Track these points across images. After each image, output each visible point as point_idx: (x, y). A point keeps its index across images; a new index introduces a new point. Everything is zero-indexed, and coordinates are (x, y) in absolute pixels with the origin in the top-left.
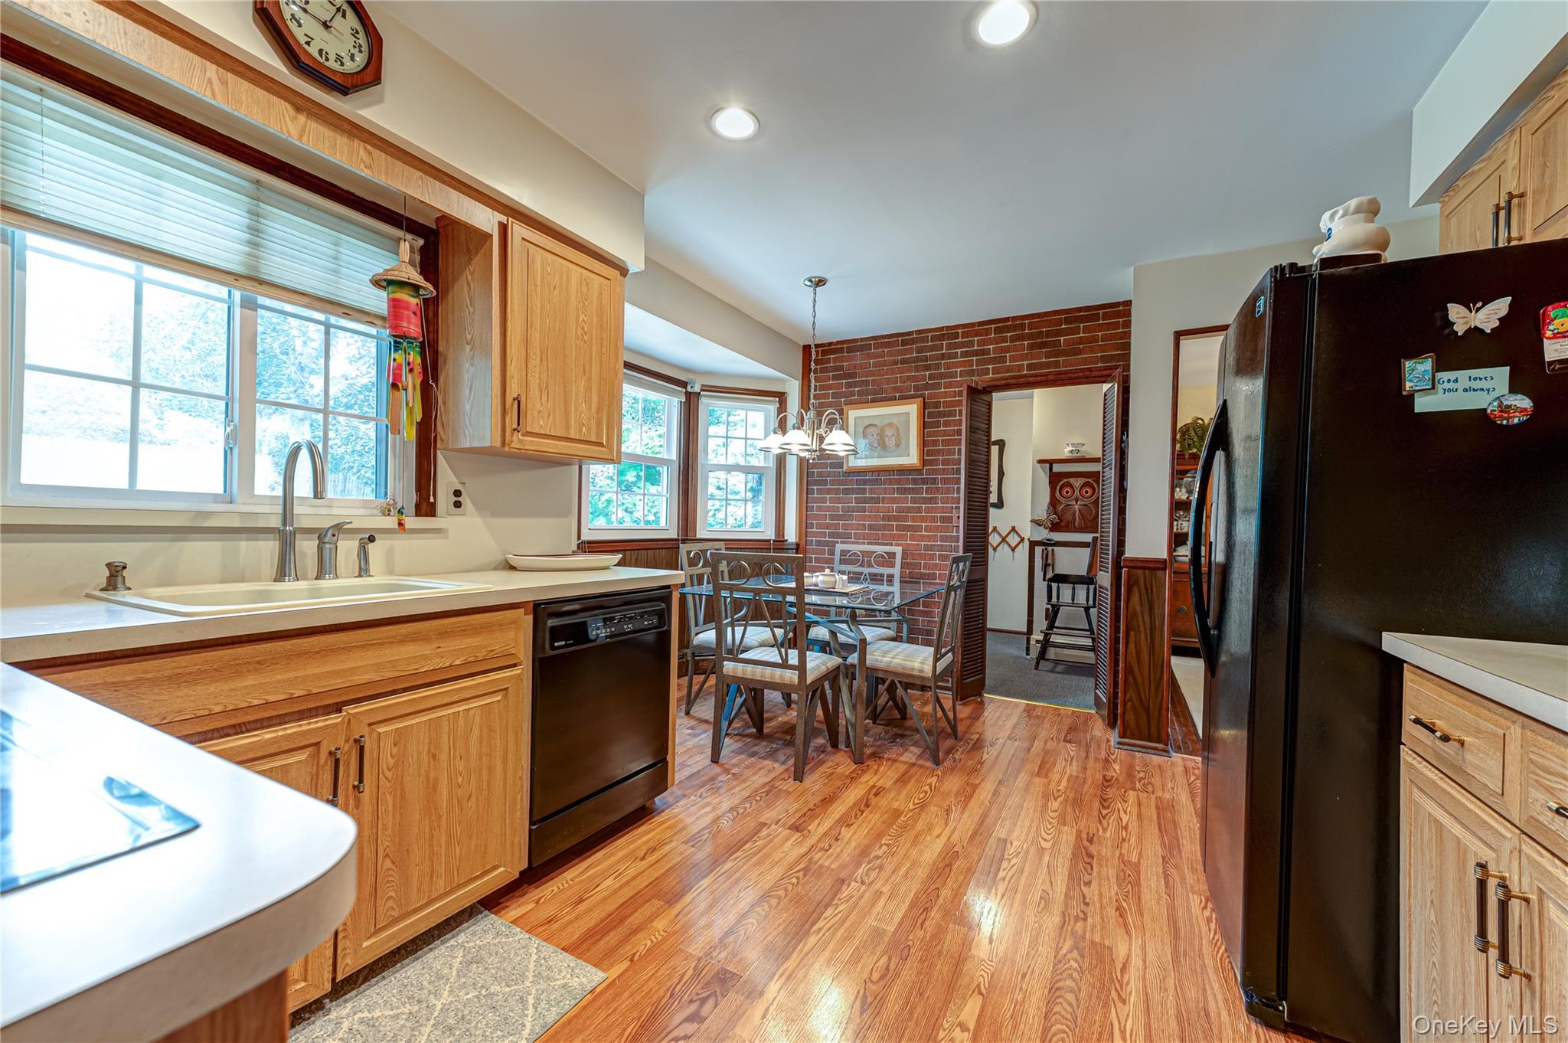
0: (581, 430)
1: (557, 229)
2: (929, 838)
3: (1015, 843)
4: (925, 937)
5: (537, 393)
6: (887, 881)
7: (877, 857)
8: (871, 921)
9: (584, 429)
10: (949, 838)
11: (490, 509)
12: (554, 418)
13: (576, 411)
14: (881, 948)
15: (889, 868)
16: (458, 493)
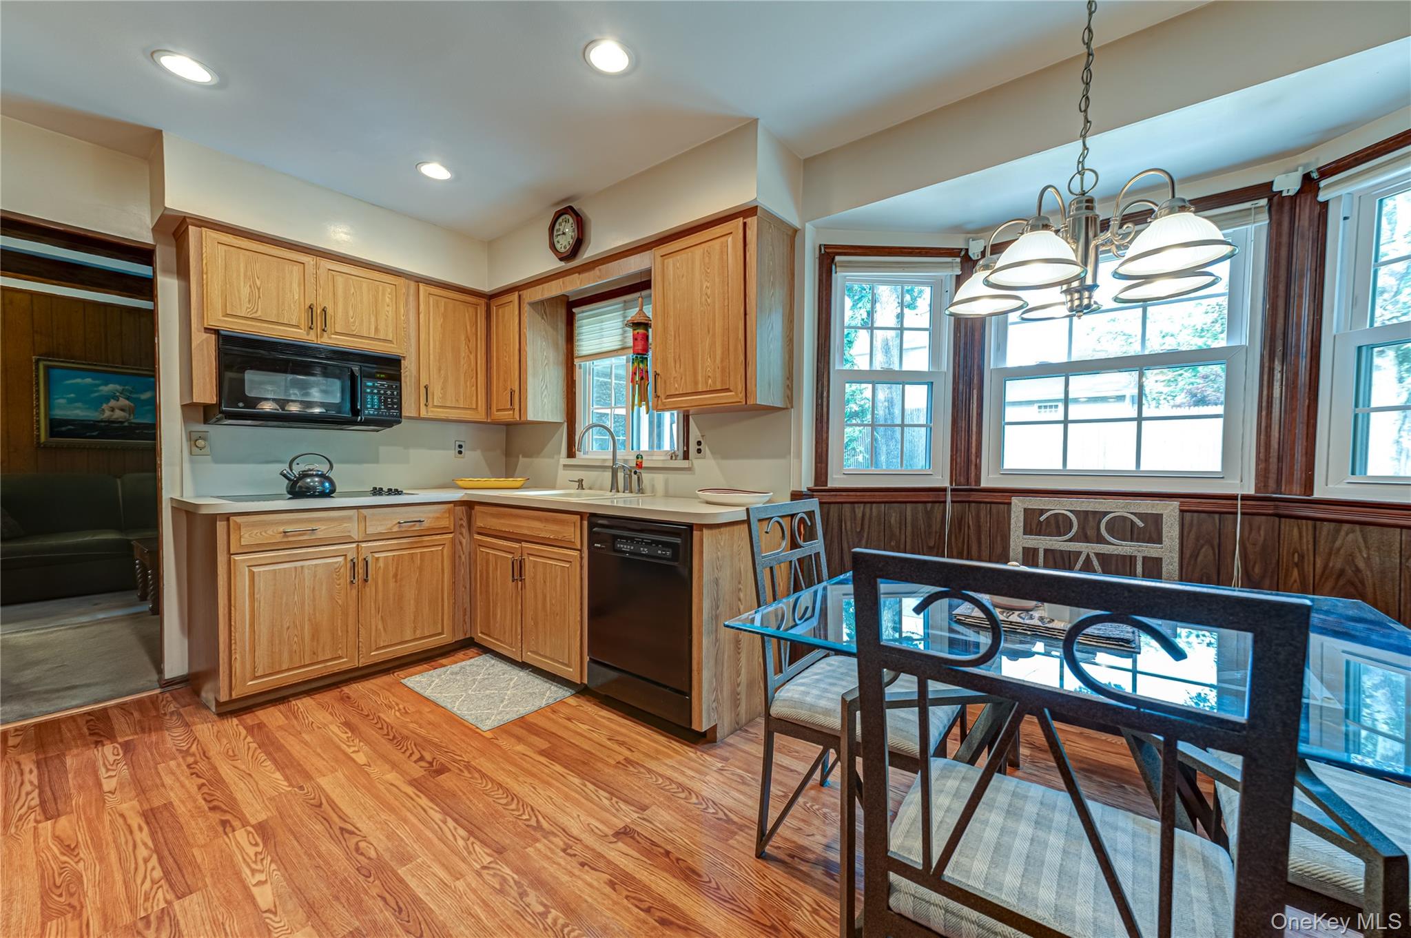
0: (707, 383)
1: (685, 228)
4: (367, 894)
5: (673, 364)
6: (474, 891)
7: (522, 895)
8: (423, 858)
9: (710, 381)
11: (722, 453)
12: (686, 380)
13: (702, 367)
14: (387, 856)
15: (495, 900)
16: (699, 443)
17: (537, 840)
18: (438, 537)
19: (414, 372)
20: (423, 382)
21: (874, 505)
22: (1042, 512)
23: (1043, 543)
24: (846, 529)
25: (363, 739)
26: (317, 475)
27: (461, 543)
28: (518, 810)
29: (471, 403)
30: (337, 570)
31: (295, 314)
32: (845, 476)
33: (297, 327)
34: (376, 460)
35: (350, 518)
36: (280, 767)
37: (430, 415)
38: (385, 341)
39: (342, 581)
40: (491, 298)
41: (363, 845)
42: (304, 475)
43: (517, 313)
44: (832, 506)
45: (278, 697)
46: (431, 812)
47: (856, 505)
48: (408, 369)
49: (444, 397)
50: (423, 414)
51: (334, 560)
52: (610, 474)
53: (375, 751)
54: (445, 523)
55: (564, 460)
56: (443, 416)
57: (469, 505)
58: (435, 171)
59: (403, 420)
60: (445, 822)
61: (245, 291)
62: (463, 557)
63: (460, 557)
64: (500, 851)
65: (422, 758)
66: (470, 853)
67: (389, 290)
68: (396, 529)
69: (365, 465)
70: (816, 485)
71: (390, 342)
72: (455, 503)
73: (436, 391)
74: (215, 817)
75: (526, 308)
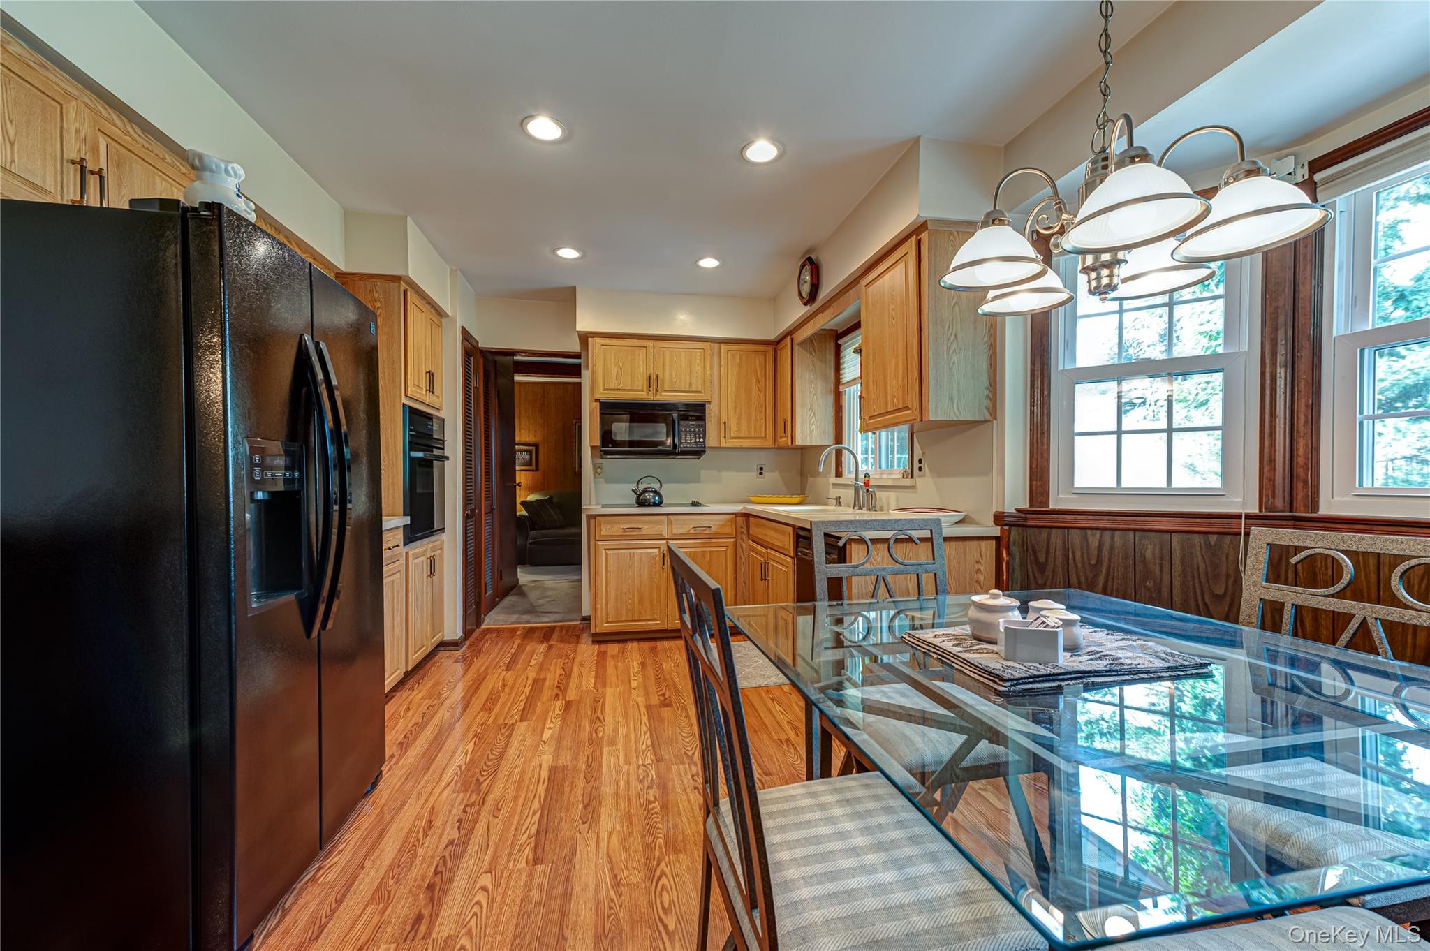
0: (893, 402)
2: (619, 828)
3: (523, 864)
4: (583, 752)
5: (872, 387)
6: (628, 774)
7: (649, 787)
8: (620, 747)
9: (895, 400)
10: (598, 837)
12: (880, 401)
13: (890, 387)
14: (605, 739)
15: (634, 783)
16: (920, 461)
17: (683, 763)
18: (723, 540)
19: (717, 412)
20: (724, 419)
21: (1117, 533)
22: (1297, 550)
23: (1291, 596)
24: (1074, 560)
25: (644, 675)
26: (652, 491)
27: (742, 547)
28: (688, 743)
29: (760, 432)
30: (654, 558)
31: (641, 383)
32: (1075, 496)
33: (642, 390)
34: (698, 481)
35: (661, 522)
36: (596, 677)
37: (728, 445)
38: (696, 392)
39: (657, 566)
40: (776, 344)
41: (600, 729)
42: (645, 491)
43: (789, 353)
44: (1054, 531)
45: (622, 637)
46: (643, 725)
47: (1089, 532)
48: (712, 412)
49: (739, 430)
50: (723, 444)
51: (654, 551)
52: (853, 491)
53: (644, 683)
54: (727, 530)
55: (833, 480)
56: (737, 445)
57: (747, 516)
58: (709, 263)
59: (707, 450)
60: (645, 733)
61: (614, 372)
62: (743, 558)
63: (741, 558)
64: (658, 760)
65: (663, 695)
66: (643, 754)
67: (699, 354)
68: (692, 532)
69: (692, 485)
70: (1031, 505)
71: (700, 392)
72: (736, 514)
73: (733, 425)
74: (556, 691)
75: (796, 348)
